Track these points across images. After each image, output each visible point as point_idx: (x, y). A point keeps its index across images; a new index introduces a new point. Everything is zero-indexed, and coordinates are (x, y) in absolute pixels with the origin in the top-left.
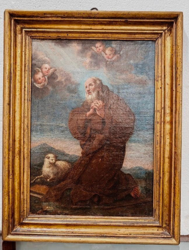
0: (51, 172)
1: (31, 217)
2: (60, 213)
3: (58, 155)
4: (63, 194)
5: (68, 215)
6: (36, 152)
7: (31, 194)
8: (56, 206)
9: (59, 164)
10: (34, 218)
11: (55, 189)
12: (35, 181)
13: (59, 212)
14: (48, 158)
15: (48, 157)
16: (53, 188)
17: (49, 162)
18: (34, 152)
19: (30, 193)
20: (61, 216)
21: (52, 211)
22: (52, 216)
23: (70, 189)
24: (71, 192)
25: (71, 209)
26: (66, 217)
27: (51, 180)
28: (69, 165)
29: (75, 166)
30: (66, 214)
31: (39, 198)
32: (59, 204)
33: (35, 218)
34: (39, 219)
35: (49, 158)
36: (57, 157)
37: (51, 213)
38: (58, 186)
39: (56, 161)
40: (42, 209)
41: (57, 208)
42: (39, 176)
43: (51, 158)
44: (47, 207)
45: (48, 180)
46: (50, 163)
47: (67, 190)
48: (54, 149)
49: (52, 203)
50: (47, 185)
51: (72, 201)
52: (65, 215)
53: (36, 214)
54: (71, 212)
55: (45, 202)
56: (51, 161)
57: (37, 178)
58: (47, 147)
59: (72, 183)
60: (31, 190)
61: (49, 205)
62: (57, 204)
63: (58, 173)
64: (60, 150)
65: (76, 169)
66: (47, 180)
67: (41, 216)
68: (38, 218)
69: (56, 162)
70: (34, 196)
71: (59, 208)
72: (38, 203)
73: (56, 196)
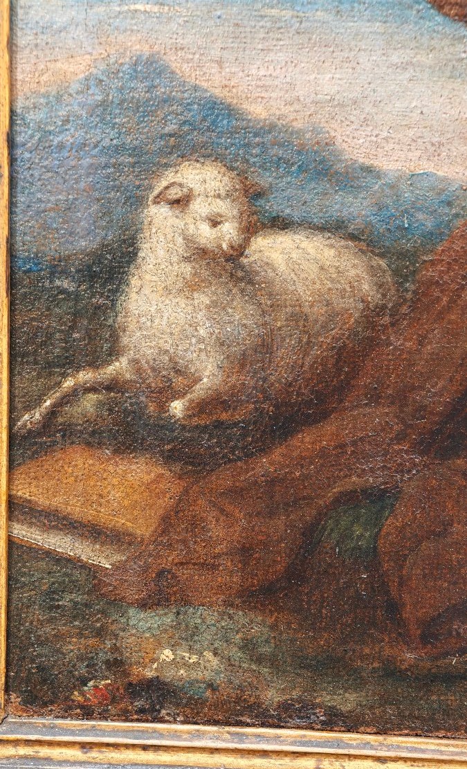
0: (202, 332)
1: (16, 743)
2: (285, 707)
3: (264, 180)
4: (310, 536)
5: (352, 723)
6: (61, 146)
7: (22, 532)
8: (248, 646)
9: (277, 258)
10: (44, 751)
11: (237, 493)
12: (52, 413)
13: (272, 696)
14: (176, 202)
15: (175, 193)
16: (223, 478)
17: (188, 240)
18: (44, 144)
19: (10, 518)
20: (289, 737)
21: (211, 686)
22: (212, 736)
23: (380, 499)
24: (391, 524)
25: (391, 672)
26: (339, 744)
27: (201, 407)
28: (372, 270)
29: (432, 283)
30: (334, 720)
31: (92, 571)
32: (273, 627)
33: (50, 744)
34: (94, 754)
35: (182, 203)
36: (259, 195)
37: (203, 702)
38: (265, 465)
39: (250, 229)
40: (117, 665)
41: (259, 660)
42: (94, 364)
43: (200, 207)
44: (167, 655)
45: (177, 407)
46: (200, 254)
47: (350, 499)
48: (231, 111)
49: (206, 617)
50: (170, 458)
51: (394, 608)
52: (328, 726)
53: (67, 713)
54: (385, 701)
55: (143, 605)
56: (205, 234)
57: (69, 383)
58: (167, 100)
59: (400, 438)
60: (22, 492)
61: (188, 636)
62: (256, 625)
63: (265, 347)
64: (286, 129)
65: (440, 316)
66: (163, 407)
67: (115, 732)
68: (84, 746)
69: (247, 241)
70: (48, 553)
71: (273, 662)
72: (78, 612)
73: (245, 552)
